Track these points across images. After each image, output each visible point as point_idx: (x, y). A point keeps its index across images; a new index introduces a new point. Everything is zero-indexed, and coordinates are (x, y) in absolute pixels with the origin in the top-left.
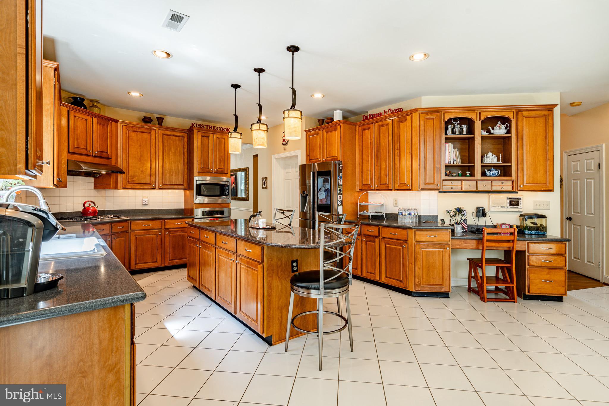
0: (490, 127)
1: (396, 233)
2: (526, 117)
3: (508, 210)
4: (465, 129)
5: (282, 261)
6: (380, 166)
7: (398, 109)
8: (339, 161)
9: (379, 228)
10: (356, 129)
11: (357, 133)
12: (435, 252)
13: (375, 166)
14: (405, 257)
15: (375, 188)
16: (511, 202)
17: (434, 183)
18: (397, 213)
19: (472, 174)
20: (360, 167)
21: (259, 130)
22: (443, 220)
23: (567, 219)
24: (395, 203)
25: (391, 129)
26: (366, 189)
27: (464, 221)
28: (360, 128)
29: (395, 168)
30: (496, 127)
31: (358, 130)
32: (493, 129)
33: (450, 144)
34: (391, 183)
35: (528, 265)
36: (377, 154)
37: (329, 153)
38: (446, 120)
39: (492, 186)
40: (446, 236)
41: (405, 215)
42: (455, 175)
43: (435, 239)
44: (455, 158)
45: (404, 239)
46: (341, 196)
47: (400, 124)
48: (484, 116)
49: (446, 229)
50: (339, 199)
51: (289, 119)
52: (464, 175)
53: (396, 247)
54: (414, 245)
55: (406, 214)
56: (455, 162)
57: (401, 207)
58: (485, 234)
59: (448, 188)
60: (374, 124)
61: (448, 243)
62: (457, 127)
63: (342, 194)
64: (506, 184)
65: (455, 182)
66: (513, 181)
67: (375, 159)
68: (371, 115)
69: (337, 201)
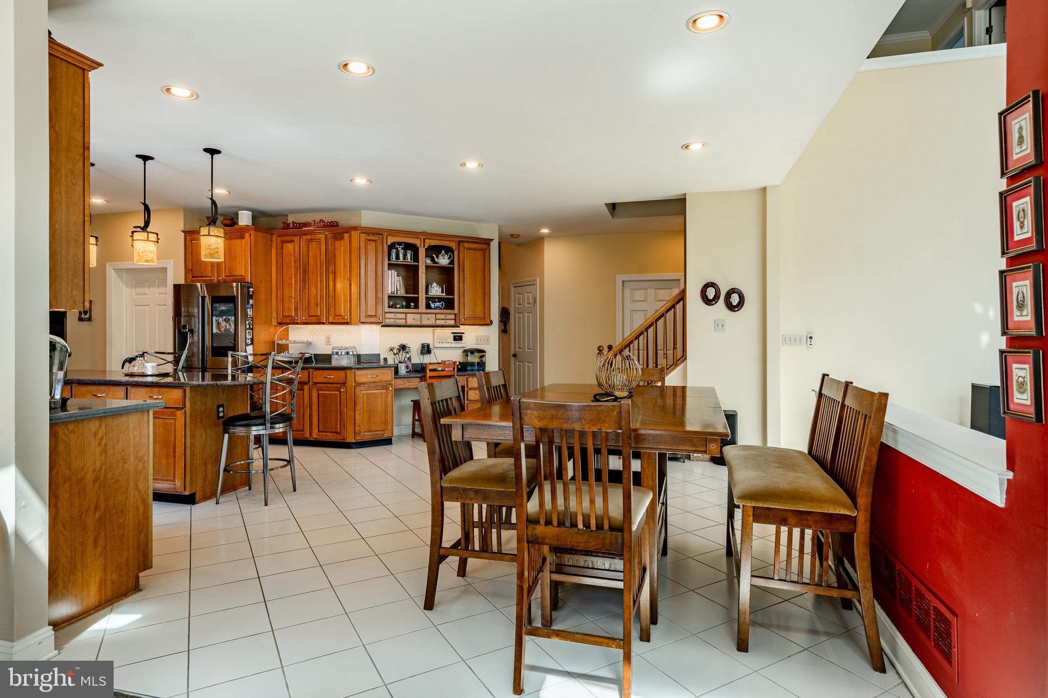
0: (434, 255)
1: (332, 376)
2: (468, 249)
3: (452, 346)
4: (409, 256)
5: (206, 406)
6: (308, 293)
7: (332, 222)
8: (248, 282)
9: (309, 373)
10: (272, 238)
11: (274, 244)
12: (377, 393)
13: (301, 292)
14: (342, 403)
15: (301, 321)
16: (454, 336)
17: (375, 316)
18: (331, 353)
19: (417, 307)
20: (279, 292)
21: (148, 240)
22: (385, 359)
23: (513, 355)
24: (327, 340)
25: (323, 247)
26: (286, 321)
27: (408, 359)
28: (279, 239)
29: (329, 296)
30: (440, 256)
31: (275, 241)
32: (437, 258)
33: (393, 271)
34: (323, 315)
35: (467, 400)
36: (304, 277)
37: (229, 270)
38: (389, 243)
39: (436, 319)
40: (388, 375)
41: (341, 354)
42: (398, 306)
43: (377, 379)
44: (398, 288)
45: (342, 382)
46: (251, 331)
47: (336, 242)
48: (429, 243)
49: (390, 367)
50: (247, 337)
51: (209, 237)
52: (408, 307)
53: (332, 392)
54: (353, 387)
55: (343, 353)
56: (399, 292)
57: (336, 345)
58: (428, 371)
59: (391, 322)
60: (300, 236)
61: (391, 383)
62: (401, 252)
63: (252, 329)
64: (448, 317)
65: (398, 315)
66: (455, 315)
67: (301, 283)
68: (295, 223)
69: (246, 338)
